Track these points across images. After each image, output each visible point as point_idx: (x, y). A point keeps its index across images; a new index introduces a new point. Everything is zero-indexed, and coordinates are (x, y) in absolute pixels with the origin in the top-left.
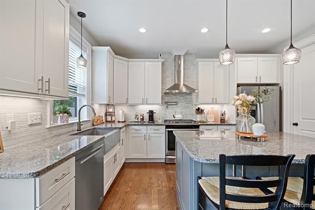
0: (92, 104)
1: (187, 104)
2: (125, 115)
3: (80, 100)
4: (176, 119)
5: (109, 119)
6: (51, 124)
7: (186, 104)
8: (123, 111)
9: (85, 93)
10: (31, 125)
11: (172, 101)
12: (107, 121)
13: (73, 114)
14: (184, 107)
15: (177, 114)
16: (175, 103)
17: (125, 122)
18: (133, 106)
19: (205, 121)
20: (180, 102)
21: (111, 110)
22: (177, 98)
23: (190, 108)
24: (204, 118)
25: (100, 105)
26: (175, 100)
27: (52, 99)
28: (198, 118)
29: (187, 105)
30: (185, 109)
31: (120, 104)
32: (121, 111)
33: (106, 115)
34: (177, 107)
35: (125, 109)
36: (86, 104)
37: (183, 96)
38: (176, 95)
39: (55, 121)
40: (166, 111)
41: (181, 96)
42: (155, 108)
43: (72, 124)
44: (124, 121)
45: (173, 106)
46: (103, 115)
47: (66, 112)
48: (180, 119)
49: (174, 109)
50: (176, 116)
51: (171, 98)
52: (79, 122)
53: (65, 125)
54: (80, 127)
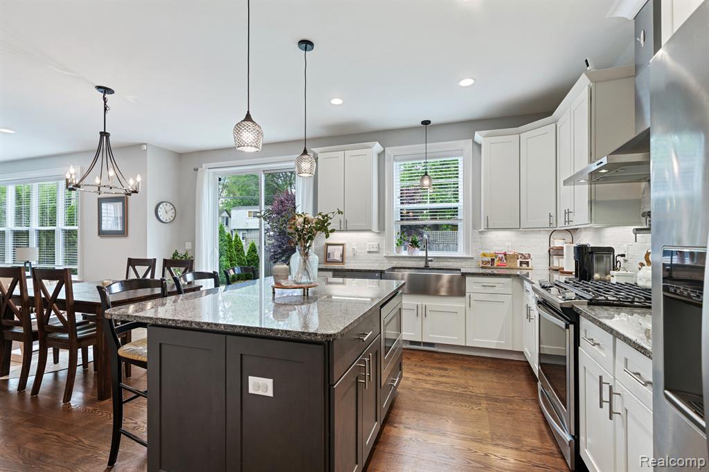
6: (387, 253)
10: (369, 252)
52: (427, 257)
53: (410, 257)
54: (426, 263)
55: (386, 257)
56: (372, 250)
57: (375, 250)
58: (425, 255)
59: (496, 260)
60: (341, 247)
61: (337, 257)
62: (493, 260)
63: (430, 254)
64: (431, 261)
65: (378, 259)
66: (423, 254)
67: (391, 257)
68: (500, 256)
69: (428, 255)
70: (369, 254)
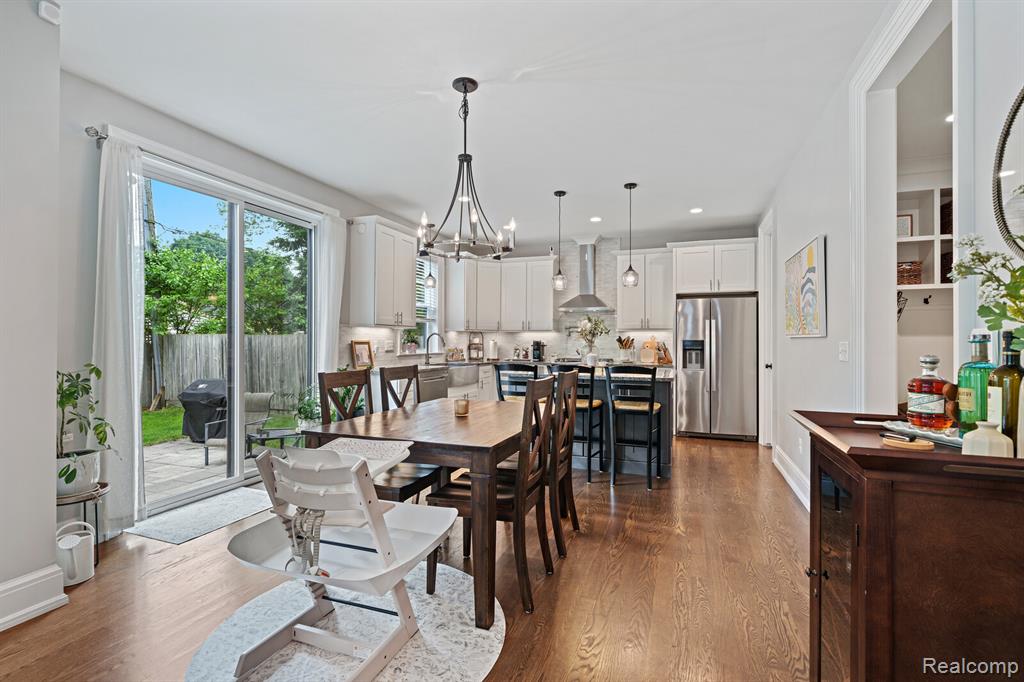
0: (446, 332)
2: (499, 350)
3: (430, 327)
5: (474, 354)
8: (495, 343)
9: (436, 317)
10: (387, 352)
12: (470, 359)
13: (422, 344)
17: (497, 360)
18: (512, 333)
19: (631, 359)
21: (477, 340)
23: (614, 337)
25: (460, 332)
27: (403, 329)
28: (621, 355)
31: (491, 331)
32: (492, 343)
33: (469, 348)
35: (499, 339)
36: (436, 332)
39: (404, 351)
42: (545, 337)
43: (420, 355)
44: (496, 358)
46: (465, 348)
47: (414, 341)
51: (575, 320)
52: (428, 354)
53: (413, 355)
54: (428, 360)
57: (392, 349)
58: (426, 352)
60: (367, 347)
62: (453, 354)
64: (430, 358)
65: (394, 358)
68: (455, 350)
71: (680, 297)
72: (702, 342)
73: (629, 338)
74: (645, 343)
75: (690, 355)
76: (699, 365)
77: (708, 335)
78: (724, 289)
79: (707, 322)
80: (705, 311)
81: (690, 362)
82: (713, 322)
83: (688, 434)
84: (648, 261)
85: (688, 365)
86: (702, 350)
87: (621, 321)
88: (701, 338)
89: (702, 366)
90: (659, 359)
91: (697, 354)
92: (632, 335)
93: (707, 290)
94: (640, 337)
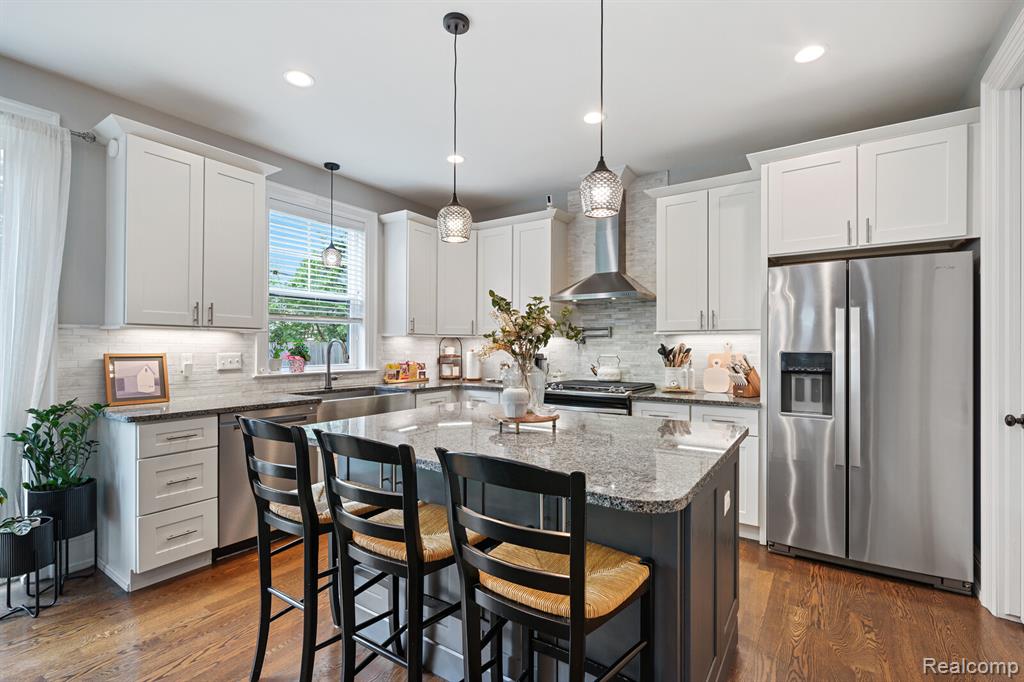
0: (383, 337)
1: (641, 332)
4: (599, 378)
5: (446, 372)
6: (260, 372)
7: (638, 332)
10: (222, 371)
11: (597, 326)
12: (442, 378)
14: (632, 342)
15: (603, 365)
16: (605, 332)
17: (479, 380)
19: (684, 388)
20: (619, 327)
21: (450, 351)
22: (610, 316)
23: (652, 345)
24: (681, 381)
26: (605, 322)
28: (667, 378)
29: (640, 336)
30: (637, 348)
32: (469, 354)
33: (439, 362)
34: (611, 343)
37: (629, 309)
38: (606, 308)
39: (275, 367)
40: (579, 356)
41: (624, 310)
43: (314, 376)
44: (477, 377)
45: (599, 339)
48: (613, 379)
49: (602, 348)
50: (600, 371)
51: (593, 317)
52: (329, 373)
53: (297, 376)
54: (329, 383)
55: (256, 378)
56: (228, 366)
57: (235, 366)
58: (326, 371)
59: (401, 372)
60: (155, 364)
61: (146, 384)
62: (398, 372)
63: (334, 368)
64: (335, 379)
65: (240, 383)
66: (323, 369)
67: (264, 378)
68: (404, 367)
69: (332, 371)
70: (223, 376)
71: (774, 262)
72: (829, 356)
73: (682, 346)
74: (712, 356)
75: (800, 383)
76: (819, 406)
77: (840, 341)
78: (879, 240)
79: (840, 313)
80: (834, 290)
81: (800, 398)
82: (855, 312)
83: (793, 553)
84: (713, 201)
85: (795, 404)
86: (828, 374)
87: (666, 316)
88: (828, 349)
89: (828, 410)
90: (737, 387)
91: (814, 382)
92: (688, 341)
93: (841, 244)
94: (702, 346)
